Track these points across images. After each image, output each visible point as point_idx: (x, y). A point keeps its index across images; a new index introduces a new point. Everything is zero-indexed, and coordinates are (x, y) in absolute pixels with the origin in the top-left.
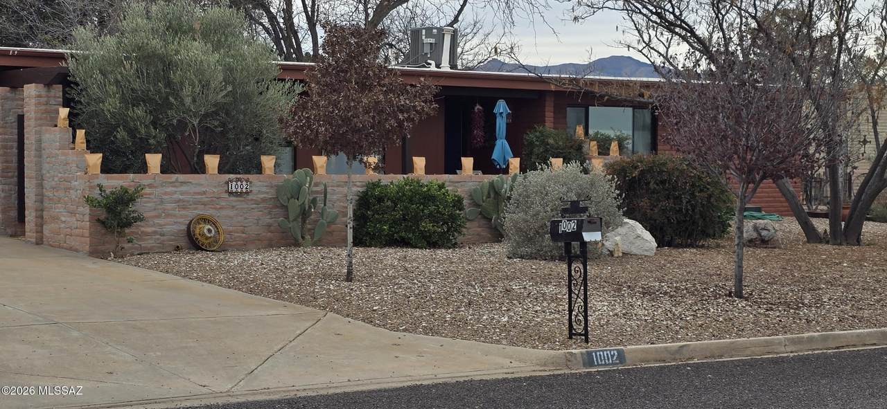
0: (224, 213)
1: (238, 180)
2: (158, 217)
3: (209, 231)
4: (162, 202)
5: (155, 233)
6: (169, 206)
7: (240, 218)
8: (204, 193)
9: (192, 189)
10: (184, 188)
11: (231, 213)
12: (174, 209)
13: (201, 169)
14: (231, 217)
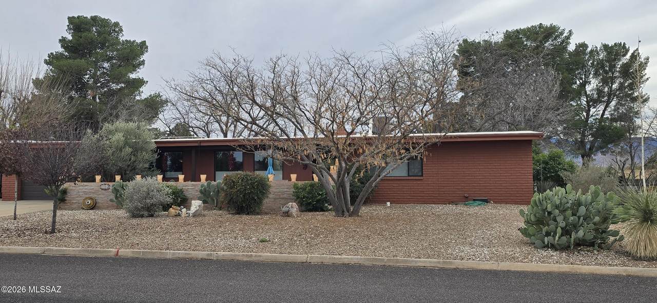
0: (100, 196)
1: (105, 184)
2: (78, 197)
3: (88, 202)
4: (79, 192)
5: (76, 203)
6: (81, 193)
7: (106, 198)
8: (93, 189)
9: (89, 188)
10: (86, 187)
11: (102, 196)
12: (83, 195)
13: (94, 181)
14: (103, 198)
